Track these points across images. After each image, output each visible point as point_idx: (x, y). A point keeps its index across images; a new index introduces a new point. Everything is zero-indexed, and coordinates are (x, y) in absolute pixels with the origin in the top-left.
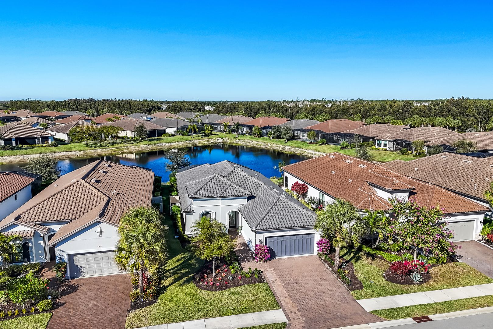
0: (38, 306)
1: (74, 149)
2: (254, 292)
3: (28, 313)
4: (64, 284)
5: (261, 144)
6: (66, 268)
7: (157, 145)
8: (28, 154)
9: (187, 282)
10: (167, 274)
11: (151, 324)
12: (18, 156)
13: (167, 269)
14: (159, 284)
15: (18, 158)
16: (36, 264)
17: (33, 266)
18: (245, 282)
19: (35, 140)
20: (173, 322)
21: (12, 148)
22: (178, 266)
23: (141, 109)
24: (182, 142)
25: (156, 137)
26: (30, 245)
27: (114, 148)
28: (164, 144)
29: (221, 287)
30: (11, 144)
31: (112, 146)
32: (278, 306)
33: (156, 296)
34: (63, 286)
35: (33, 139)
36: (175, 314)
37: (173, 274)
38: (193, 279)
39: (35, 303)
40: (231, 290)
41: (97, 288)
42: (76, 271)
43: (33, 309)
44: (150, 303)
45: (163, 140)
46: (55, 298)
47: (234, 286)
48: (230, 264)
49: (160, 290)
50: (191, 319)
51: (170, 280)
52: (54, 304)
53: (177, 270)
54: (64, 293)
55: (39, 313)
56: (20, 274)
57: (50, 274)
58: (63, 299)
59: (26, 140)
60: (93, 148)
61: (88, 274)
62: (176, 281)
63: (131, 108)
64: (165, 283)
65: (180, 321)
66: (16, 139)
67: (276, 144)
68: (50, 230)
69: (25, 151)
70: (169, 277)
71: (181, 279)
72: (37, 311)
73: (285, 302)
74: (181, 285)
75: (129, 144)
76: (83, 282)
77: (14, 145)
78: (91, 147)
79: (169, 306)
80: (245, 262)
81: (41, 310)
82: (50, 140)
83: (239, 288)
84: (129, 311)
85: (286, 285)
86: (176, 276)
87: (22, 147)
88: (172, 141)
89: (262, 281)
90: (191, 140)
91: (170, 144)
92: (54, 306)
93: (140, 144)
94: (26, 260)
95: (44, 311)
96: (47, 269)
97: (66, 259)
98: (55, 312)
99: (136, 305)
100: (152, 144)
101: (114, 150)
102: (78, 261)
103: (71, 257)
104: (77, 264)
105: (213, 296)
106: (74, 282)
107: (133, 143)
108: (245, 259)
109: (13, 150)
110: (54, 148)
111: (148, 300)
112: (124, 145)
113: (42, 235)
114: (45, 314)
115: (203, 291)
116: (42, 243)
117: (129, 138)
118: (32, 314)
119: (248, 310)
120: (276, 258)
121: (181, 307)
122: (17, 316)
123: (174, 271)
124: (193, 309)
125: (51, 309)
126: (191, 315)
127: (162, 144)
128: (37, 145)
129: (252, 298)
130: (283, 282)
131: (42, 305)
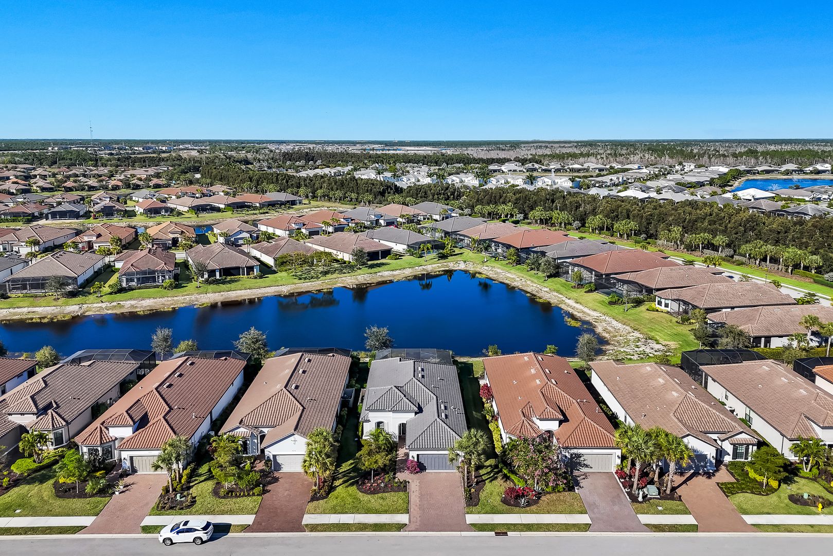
0: (254, 491)
1: (281, 283)
2: (395, 499)
3: (249, 495)
4: (270, 475)
5: (513, 278)
6: (271, 464)
7: (378, 274)
8: (232, 289)
9: (352, 484)
10: (340, 475)
11: (321, 513)
12: (222, 293)
13: (341, 471)
14: (332, 483)
15: (222, 295)
16: (251, 457)
17: (249, 458)
18: (393, 490)
19: (240, 270)
20: (335, 513)
21: (217, 282)
22: (350, 469)
23: (371, 190)
24: (410, 270)
25: (379, 259)
26: (248, 442)
27: (326, 280)
28: (386, 273)
29: (373, 492)
30: (215, 276)
31: (324, 278)
32: (407, 511)
33: (328, 494)
34: (269, 477)
35: (238, 268)
36: (337, 508)
37: (344, 476)
38: (357, 482)
39: (253, 489)
40: (380, 495)
41: (290, 481)
42: (278, 467)
43: (251, 493)
44: (323, 498)
45: (386, 267)
46: (264, 486)
47: (384, 492)
48: (388, 473)
49: (332, 489)
50: (346, 513)
51: (341, 481)
52: (263, 490)
53: (348, 473)
54: (270, 483)
55: (255, 496)
56: (242, 463)
57: (260, 466)
58: (269, 487)
59: (232, 271)
60: (303, 281)
61: (285, 469)
62: (344, 482)
63: (358, 188)
64: (337, 483)
65: (339, 513)
66: (220, 270)
67: (532, 282)
68: (261, 432)
69: (229, 285)
70: (341, 478)
71: (348, 482)
72: (254, 494)
73: (414, 509)
74: (347, 487)
75: (344, 273)
76: (282, 475)
77: (218, 277)
78: (300, 279)
79: (335, 502)
80: (401, 472)
81: (256, 494)
82: (255, 270)
83: (386, 494)
84: (309, 502)
85: (421, 497)
86: (345, 478)
87: (226, 279)
88: (396, 268)
89: (406, 490)
90: (422, 264)
91: (395, 273)
92: (265, 492)
93: (357, 274)
94: (245, 453)
95: (258, 495)
96: (259, 461)
97: (271, 458)
98: (264, 496)
99: (314, 498)
100: (371, 273)
101: (326, 284)
102: (279, 460)
103: (274, 456)
104: (279, 461)
105: (364, 498)
106: (276, 474)
107: (350, 271)
108: (401, 470)
109: (217, 284)
110: (260, 281)
111: (322, 495)
112: (339, 276)
113: (256, 435)
114: (259, 497)
115: (360, 493)
116: (256, 441)
117: (345, 262)
118: (251, 496)
119: (386, 512)
120: (427, 471)
121: (343, 503)
122: (242, 496)
123: (345, 474)
124: (350, 506)
125: (262, 494)
126: (347, 510)
127: (385, 273)
128: (241, 276)
129: (393, 503)
130: (421, 494)
131: (256, 490)
